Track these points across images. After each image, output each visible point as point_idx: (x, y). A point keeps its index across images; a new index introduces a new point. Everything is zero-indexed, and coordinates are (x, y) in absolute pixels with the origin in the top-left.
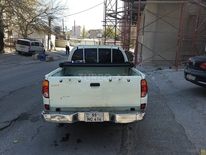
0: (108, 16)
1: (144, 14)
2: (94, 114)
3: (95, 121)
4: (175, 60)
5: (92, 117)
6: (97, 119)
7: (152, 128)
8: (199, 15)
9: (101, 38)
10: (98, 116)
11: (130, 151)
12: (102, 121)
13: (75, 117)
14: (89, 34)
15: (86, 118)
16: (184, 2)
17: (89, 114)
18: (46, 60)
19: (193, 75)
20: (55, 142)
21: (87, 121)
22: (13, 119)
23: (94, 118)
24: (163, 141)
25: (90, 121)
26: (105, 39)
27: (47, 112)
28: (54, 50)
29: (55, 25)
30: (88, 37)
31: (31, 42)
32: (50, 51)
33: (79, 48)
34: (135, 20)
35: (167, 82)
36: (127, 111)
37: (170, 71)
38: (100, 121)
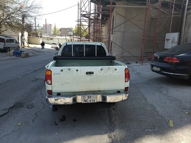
0: (83, 16)
1: (113, 15)
2: (89, 96)
3: (90, 102)
4: (141, 56)
5: (88, 99)
6: (91, 100)
7: (131, 108)
8: (159, 18)
9: (72, 36)
10: (92, 98)
11: (117, 125)
12: (96, 102)
13: (75, 100)
14: (60, 32)
15: (83, 100)
16: (148, 7)
17: (85, 96)
18: (22, 56)
19: (157, 67)
20: (55, 122)
21: (84, 102)
22: (9, 107)
23: (89, 99)
24: (141, 116)
25: (86, 102)
26: (80, 37)
27: (50, 96)
28: (28, 47)
29: (29, 23)
30: (59, 34)
31: (6, 39)
32: (24, 47)
33: (68, 44)
34: (103, 21)
35: (136, 74)
36: (114, 93)
37: (137, 65)
38: (94, 102)
